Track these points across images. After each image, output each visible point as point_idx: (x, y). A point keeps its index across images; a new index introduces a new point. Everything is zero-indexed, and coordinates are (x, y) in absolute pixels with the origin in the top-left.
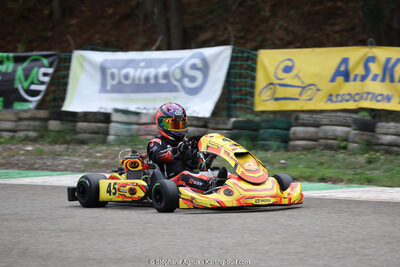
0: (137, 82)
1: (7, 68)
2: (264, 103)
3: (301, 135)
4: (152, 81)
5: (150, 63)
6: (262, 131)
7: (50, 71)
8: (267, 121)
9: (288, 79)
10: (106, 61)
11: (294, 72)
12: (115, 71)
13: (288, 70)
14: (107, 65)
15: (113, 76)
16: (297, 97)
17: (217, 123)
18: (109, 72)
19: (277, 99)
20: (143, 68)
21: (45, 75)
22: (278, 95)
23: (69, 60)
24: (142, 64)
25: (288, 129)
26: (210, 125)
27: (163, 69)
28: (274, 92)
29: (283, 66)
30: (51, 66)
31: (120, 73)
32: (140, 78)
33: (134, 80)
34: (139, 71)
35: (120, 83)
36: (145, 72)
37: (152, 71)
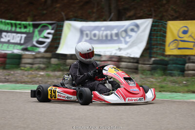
0: (101, 38)
1: (30, 31)
2: (171, 50)
3: (191, 68)
4: (109, 38)
5: (107, 28)
6: (169, 65)
7: (53, 31)
8: (173, 60)
9: (186, 37)
10: (83, 27)
11: (189, 33)
12: (88, 32)
13: (185, 32)
14: (84, 29)
15: (87, 35)
16: (192, 47)
17: (144, 61)
18: (85, 33)
19: (179, 49)
20: (104, 31)
21: (49, 33)
22: (180, 46)
23: (62, 26)
24: (103, 29)
25: (184, 65)
26: (140, 62)
27: (115, 31)
28: (178, 44)
29: (182, 30)
30: (52, 29)
31: (91, 33)
32: (102, 36)
33: (99, 37)
34: (101, 32)
35: (91, 39)
36: (105, 33)
37: (109, 32)
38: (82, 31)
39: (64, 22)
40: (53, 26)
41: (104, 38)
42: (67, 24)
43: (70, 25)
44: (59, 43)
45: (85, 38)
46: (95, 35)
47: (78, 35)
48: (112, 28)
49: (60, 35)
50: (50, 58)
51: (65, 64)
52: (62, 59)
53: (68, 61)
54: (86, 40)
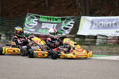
1: (59, 22)
5: (109, 20)
10: (93, 19)
12: (97, 23)
14: (94, 21)
18: (94, 23)
20: (107, 22)
21: (71, 23)
23: (80, 19)
24: (106, 21)
27: (114, 22)
30: (74, 21)
31: (98, 23)
33: (104, 26)
34: (105, 23)
35: (98, 26)
36: (108, 23)
37: (110, 23)
38: (92, 22)
39: (81, 17)
40: (74, 19)
41: (107, 26)
42: (83, 18)
43: (85, 18)
44: (78, 29)
45: (94, 26)
46: (101, 24)
47: (90, 24)
49: (79, 24)
50: (74, 38)
51: (84, 41)
52: (82, 38)
53: (86, 39)
54: (95, 27)
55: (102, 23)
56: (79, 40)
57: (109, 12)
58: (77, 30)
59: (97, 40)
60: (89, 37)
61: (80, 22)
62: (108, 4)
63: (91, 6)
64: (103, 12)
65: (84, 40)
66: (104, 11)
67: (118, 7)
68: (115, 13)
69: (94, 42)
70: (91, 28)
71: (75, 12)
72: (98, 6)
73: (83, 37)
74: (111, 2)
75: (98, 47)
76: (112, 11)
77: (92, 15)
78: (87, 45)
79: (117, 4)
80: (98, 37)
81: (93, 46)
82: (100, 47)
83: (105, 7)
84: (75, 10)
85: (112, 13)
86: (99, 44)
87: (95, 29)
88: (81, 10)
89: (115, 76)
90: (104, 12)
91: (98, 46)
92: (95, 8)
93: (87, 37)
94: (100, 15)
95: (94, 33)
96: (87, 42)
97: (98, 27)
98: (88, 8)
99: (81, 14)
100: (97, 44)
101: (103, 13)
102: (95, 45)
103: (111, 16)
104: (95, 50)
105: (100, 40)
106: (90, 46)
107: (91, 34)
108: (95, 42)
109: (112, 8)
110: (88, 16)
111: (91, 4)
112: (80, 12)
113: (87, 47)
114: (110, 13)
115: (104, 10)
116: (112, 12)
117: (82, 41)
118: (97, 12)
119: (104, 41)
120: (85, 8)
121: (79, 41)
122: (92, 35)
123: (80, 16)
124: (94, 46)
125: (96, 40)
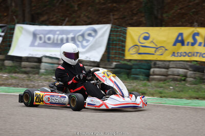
0: (55, 42)
4: (65, 42)
5: (62, 32)
7: (3, 34)
9: (147, 43)
10: (36, 30)
11: (150, 39)
12: (42, 36)
18: (38, 36)
19: (140, 54)
20: (59, 35)
23: (13, 29)
24: (58, 33)
27: (71, 36)
28: (138, 50)
29: (143, 36)
30: (2, 32)
31: (45, 37)
32: (57, 40)
33: (54, 41)
34: (56, 36)
35: (45, 42)
36: (60, 37)
37: (64, 36)
38: (35, 35)
39: (15, 25)
40: (3, 29)
41: (59, 42)
42: (18, 27)
43: (22, 28)
44: (10, 46)
45: (38, 41)
46: (49, 39)
47: (31, 38)
48: (68, 32)
49: (11, 37)
50: (3, 60)
51: (20, 66)
52: (17, 61)
53: (24, 63)
54: (39, 43)
55: (51, 36)
56: (10, 65)
57: (63, 18)
58: (8, 48)
59: (43, 64)
60: (28, 59)
61: (13, 34)
62: (61, 5)
63: (34, 8)
64: (52, 18)
65: (21, 64)
66: (55, 17)
67: (77, 10)
68: (73, 21)
69: (37, 68)
70: (32, 45)
71: (6, 16)
72: (45, 9)
73: (19, 59)
74: (66, 2)
75: (43, 76)
76: (67, 17)
77: (35, 22)
78: (25, 73)
79: (76, 6)
80: (44, 60)
81: (35, 74)
82: (46, 77)
83: (57, 10)
84: (5, 14)
85: (68, 21)
86: (45, 72)
87: (39, 46)
88: (15, 14)
89: (68, 125)
90: (55, 19)
91: (43, 74)
92: (39, 11)
93: (24, 59)
94: (47, 22)
95: (38, 52)
96: (25, 68)
97: (45, 44)
98: (27, 10)
99: (16, 21)
100: (42, 71)
101: (52, 20)
102: (38, 73)
103: (65, 25)
104: (38, 81)
105: (46, 64)
106: (30, 75)
107: (32, 55)
108: (39, 68)
109: (68, 12)
110: (27, 24)
111: (33, 4)
112: (14, 17)
113: (25, 76)
114: (64, 20)
115: (54, 15)
116: (67, 19)
117: (15, 67)
118: (43, 19)
119: (53, 67)
120: (24, 11)
121: (11, 67)
122: (34, 56)
123: (14, 23)
124: (37, 75)
125: (40, 65)
